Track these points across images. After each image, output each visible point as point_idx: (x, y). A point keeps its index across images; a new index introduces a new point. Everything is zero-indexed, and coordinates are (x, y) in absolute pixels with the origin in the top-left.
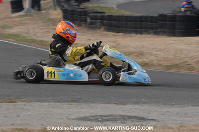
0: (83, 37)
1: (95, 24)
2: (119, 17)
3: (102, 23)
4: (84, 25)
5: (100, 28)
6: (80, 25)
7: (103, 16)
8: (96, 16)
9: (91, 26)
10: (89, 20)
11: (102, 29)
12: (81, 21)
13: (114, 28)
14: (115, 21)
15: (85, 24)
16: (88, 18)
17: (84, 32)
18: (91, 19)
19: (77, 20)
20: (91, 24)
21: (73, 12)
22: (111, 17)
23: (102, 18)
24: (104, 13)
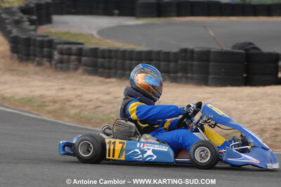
0: (49, 84)
1: (68, 61)
2: (110, 51)
3: (79, 61)
4: (48, 64)
5: (76, 69)
6: (40, 64)
7: (81, 50)
8: (70, 49)
9: (59, 65)
10: (56, 56)
11: (80, 70)
12: (43, 57)
13: (100, 70)
14: (104, 58)
15: (50, 62)
16: (56, 53)
17: (49, 76)
18: (61, 53)
19: (35, 55)
20: (61, 62)
21: (28, 41)
22: (95, 52)
23: (80, 53)
24: (82, 44)
